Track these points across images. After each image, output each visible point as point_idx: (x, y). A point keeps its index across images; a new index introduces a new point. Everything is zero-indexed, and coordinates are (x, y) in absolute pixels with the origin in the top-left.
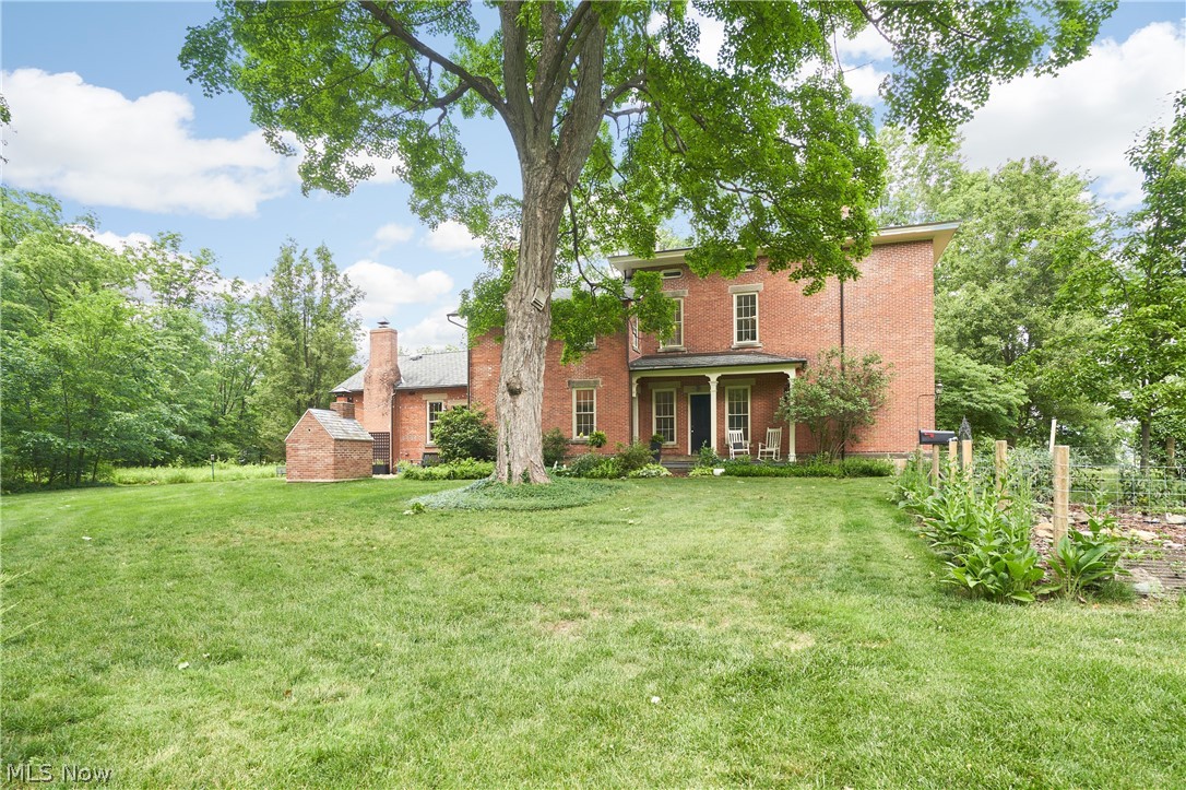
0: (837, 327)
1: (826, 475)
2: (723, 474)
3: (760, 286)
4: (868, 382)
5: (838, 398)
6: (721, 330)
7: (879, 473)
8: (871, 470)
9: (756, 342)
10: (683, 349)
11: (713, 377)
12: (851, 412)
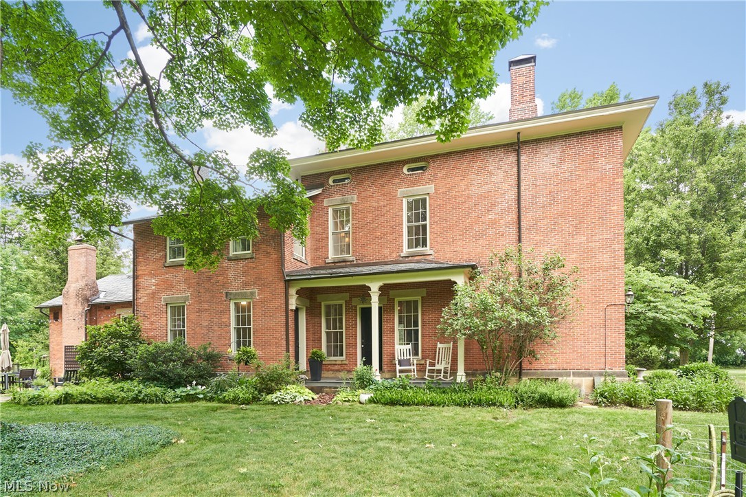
0: (514, 230)
1: (494, 404)
2: (371, 401)
3: (430, 188)
4: (549, 290)
5: (509, 307)
6: (391, 238)
7: (561, 404)
8: (550, 399)
9: (427, 250)
10: (351, 259)
11: (375, 287)
12: (527, 324)
